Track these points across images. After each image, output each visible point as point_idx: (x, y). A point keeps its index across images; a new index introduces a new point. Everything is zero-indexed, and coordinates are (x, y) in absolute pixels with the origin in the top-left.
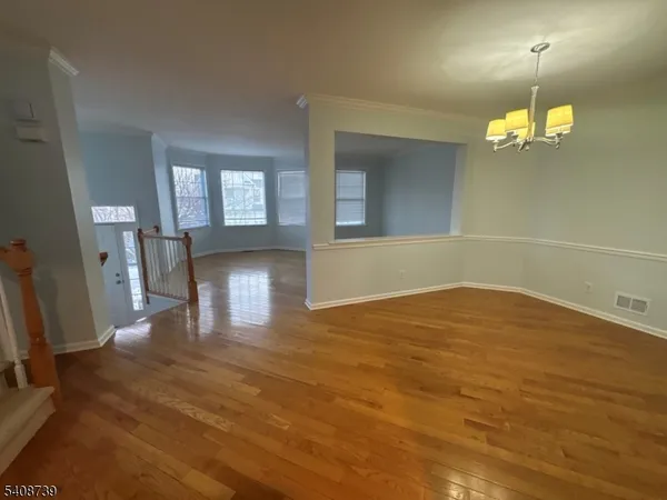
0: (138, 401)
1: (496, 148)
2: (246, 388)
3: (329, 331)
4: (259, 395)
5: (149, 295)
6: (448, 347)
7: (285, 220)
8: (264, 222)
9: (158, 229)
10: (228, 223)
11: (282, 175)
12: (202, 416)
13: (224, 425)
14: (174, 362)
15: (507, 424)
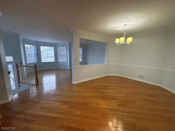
0: (32, 115)
1: (117, 44)
2: (64, 106)
3: (81, 89)
4: (68, 107)
5: (20, 84)
6: (109, 89)
7: (60, 60)
8: (54, 61)
9: (21, 63)
10: (43, 61)
11: (59, 48)
12: (54, 115)
13: (62, 116)
14: (39, 103)
15: (126, 104)
